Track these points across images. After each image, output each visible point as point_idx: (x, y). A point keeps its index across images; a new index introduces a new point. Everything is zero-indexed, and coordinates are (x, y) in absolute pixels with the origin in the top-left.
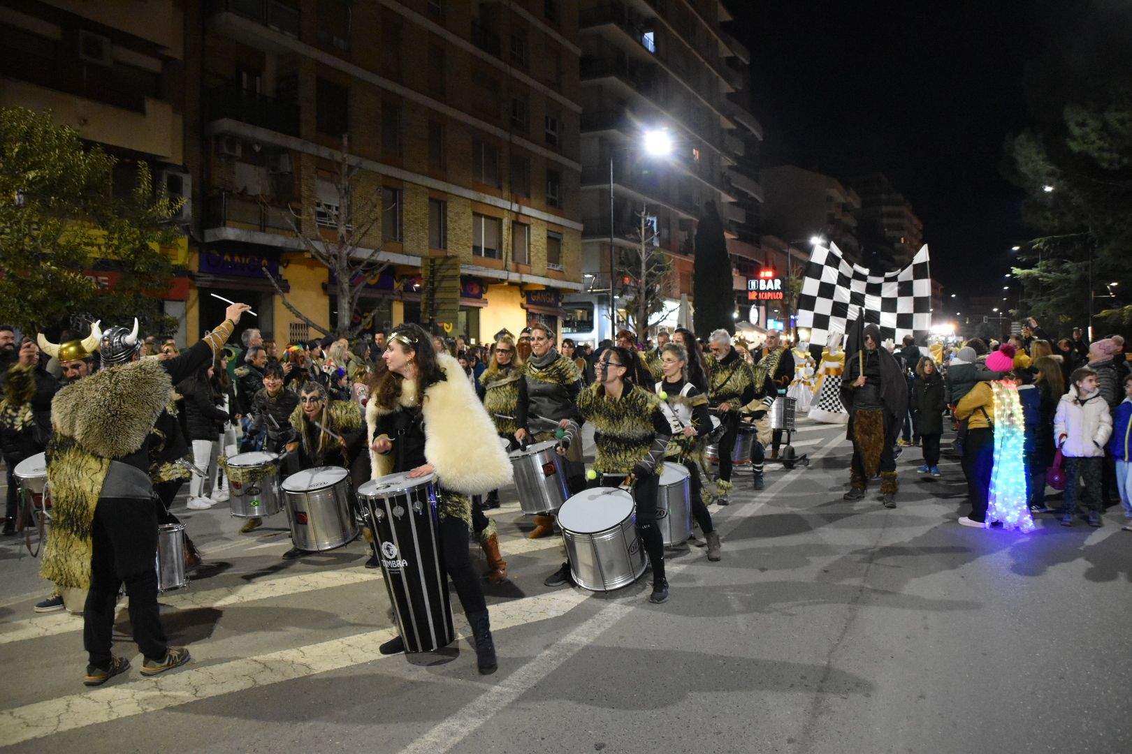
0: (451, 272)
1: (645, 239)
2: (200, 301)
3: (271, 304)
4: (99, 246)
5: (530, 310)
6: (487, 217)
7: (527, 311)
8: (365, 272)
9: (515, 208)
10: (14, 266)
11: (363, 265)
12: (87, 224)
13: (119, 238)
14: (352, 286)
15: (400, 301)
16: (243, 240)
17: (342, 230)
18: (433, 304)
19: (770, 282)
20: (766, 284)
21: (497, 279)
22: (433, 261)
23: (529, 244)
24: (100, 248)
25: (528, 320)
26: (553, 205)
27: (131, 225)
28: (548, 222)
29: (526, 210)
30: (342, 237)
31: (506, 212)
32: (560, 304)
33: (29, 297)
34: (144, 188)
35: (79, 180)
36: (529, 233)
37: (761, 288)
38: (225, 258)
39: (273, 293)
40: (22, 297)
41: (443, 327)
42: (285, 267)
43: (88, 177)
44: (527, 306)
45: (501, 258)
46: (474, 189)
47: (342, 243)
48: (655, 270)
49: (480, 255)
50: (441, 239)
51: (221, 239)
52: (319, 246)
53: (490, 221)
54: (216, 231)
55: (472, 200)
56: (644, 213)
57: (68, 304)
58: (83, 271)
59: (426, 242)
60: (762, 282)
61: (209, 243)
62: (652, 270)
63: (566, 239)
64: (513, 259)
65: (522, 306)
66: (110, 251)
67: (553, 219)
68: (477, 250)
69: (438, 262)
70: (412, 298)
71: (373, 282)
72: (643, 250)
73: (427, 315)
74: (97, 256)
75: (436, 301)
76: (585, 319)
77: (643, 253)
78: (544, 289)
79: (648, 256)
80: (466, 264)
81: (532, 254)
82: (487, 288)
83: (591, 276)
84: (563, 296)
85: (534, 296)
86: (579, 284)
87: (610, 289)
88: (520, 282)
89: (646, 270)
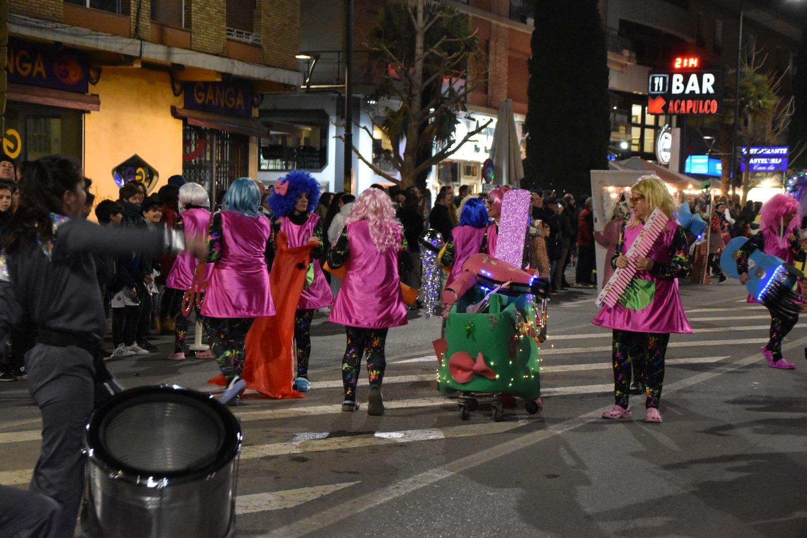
5: (191, 122)
7: (185, 123)
19: (693, 78)
20: (685, 83)
21: (117, 55)
25: (186, 143)
32: (255, 112)
37: (675, 91)
44: (184, 113)
45: (126, 12)
48: (443, 47)
49: (83, 3)
60: (678, 79)
64: (153, 16)
65: (175, 113)
72: (420, 8)
77: (420, 16)
78: (219, 80)
79: (430, 20)
80: (47, 19)
81: (194, 8)
82: (99, 72)
83: (308, 57)
84: (262, 95)
85: (200, 94)
86: (292, 74)
87: (346, 85)
88: (169, 63)
89: (425, 49)
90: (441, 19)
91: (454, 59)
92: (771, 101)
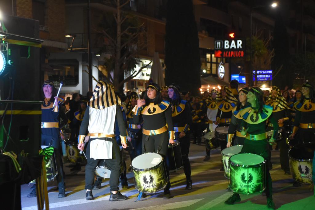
1: (121, 4)
19: (233, 42)
20: (230, 44)
32: (46, 61)
37: (226, 47)
48: (129, 31)
62: (126, 32)
72: (119, 14)
77: (119, 17)
79: (123, 19)
83: (71, 36)
84: (49, 53)
86: (63, 43)
87: (88, 48)
89: (121, 32)
90: (128, 18)
91: (134, 36)
92: (264, 51)
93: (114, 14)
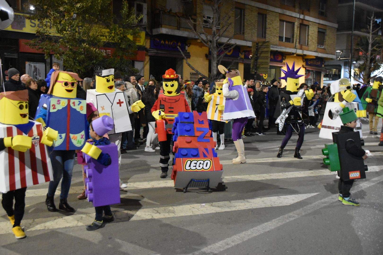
0: (265, 50)
1: (373, 31)
2: (150, 62)
3: (182, 64)
4: (106, 36)
5: (307, 69)
6: (287, 22)
7: (306, 69)
8: (225, 49)
9: (302, 17)
10: (72, 45)
11: (224, 45)
12: (101, 26)
13: (114, 33)
14: (218, 55)
15: (242, 63)
16: (169, 34)
17: (214, 29)
18: (257, 65)
21: (290, 53)
22: (257, 44)
23: (308, 35)
24: (106, 37)
25: (306, 74)
26: (322, 15)
27: (119, 27)
28: (319, 24)
29: (307, 18)
30: (214, 32)
31: (296, 19)
32: (323, 66)
33: (77, 59)
34: (125, 10)
35: (98, 7)
36: (308, 30)
38: (162, 42)
39: (183, 58)
40: (74, 59)
41: (262, 76)
42: (189, 47)
43: (101, 6)
44: (306, 66)
45: (293, 42)
46: (281, 7)
47: (214, 35)
48: (377, 47)
49: (283, 41)
50: (263, 32)
51: (160, 33)
52: (203, 37)
53: (288, 24)
54: (158, 30)
55: (279, 13)
56: (372, 17)
57: (93, 62)
58: (99, 47)
59: (256, 34)
61: (155, 35)
62: (375, 48)
63: (328, 32)
64: (299, 43)
65: (303, 67)
66: (111, 39)
67: (322, 22)
68: (281, 38)
69: (260, 44)
70: (247, 62)
71: (229, 54)
72: (371, 37)
73: (254, 70)
74: (105, 41)
75: (258, 63)
76: (337, 73)
77: (370, 39)
78: (315, 58)
79: (373, 40)
80: (275, 45)
81: (309, 40)
82: (285, 57)
83: (340, 51)
84: (325, 61)
85: (310, 62)
86: (334, 55)
87: (350, 58)
88: (302, 54)
89: (371, 48)
90: (376, 40)
93: (368, 38)
